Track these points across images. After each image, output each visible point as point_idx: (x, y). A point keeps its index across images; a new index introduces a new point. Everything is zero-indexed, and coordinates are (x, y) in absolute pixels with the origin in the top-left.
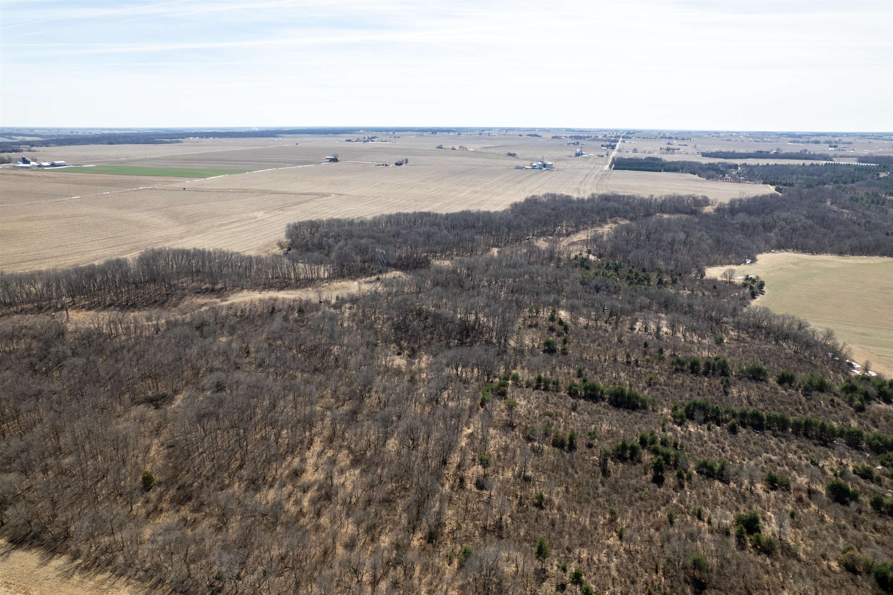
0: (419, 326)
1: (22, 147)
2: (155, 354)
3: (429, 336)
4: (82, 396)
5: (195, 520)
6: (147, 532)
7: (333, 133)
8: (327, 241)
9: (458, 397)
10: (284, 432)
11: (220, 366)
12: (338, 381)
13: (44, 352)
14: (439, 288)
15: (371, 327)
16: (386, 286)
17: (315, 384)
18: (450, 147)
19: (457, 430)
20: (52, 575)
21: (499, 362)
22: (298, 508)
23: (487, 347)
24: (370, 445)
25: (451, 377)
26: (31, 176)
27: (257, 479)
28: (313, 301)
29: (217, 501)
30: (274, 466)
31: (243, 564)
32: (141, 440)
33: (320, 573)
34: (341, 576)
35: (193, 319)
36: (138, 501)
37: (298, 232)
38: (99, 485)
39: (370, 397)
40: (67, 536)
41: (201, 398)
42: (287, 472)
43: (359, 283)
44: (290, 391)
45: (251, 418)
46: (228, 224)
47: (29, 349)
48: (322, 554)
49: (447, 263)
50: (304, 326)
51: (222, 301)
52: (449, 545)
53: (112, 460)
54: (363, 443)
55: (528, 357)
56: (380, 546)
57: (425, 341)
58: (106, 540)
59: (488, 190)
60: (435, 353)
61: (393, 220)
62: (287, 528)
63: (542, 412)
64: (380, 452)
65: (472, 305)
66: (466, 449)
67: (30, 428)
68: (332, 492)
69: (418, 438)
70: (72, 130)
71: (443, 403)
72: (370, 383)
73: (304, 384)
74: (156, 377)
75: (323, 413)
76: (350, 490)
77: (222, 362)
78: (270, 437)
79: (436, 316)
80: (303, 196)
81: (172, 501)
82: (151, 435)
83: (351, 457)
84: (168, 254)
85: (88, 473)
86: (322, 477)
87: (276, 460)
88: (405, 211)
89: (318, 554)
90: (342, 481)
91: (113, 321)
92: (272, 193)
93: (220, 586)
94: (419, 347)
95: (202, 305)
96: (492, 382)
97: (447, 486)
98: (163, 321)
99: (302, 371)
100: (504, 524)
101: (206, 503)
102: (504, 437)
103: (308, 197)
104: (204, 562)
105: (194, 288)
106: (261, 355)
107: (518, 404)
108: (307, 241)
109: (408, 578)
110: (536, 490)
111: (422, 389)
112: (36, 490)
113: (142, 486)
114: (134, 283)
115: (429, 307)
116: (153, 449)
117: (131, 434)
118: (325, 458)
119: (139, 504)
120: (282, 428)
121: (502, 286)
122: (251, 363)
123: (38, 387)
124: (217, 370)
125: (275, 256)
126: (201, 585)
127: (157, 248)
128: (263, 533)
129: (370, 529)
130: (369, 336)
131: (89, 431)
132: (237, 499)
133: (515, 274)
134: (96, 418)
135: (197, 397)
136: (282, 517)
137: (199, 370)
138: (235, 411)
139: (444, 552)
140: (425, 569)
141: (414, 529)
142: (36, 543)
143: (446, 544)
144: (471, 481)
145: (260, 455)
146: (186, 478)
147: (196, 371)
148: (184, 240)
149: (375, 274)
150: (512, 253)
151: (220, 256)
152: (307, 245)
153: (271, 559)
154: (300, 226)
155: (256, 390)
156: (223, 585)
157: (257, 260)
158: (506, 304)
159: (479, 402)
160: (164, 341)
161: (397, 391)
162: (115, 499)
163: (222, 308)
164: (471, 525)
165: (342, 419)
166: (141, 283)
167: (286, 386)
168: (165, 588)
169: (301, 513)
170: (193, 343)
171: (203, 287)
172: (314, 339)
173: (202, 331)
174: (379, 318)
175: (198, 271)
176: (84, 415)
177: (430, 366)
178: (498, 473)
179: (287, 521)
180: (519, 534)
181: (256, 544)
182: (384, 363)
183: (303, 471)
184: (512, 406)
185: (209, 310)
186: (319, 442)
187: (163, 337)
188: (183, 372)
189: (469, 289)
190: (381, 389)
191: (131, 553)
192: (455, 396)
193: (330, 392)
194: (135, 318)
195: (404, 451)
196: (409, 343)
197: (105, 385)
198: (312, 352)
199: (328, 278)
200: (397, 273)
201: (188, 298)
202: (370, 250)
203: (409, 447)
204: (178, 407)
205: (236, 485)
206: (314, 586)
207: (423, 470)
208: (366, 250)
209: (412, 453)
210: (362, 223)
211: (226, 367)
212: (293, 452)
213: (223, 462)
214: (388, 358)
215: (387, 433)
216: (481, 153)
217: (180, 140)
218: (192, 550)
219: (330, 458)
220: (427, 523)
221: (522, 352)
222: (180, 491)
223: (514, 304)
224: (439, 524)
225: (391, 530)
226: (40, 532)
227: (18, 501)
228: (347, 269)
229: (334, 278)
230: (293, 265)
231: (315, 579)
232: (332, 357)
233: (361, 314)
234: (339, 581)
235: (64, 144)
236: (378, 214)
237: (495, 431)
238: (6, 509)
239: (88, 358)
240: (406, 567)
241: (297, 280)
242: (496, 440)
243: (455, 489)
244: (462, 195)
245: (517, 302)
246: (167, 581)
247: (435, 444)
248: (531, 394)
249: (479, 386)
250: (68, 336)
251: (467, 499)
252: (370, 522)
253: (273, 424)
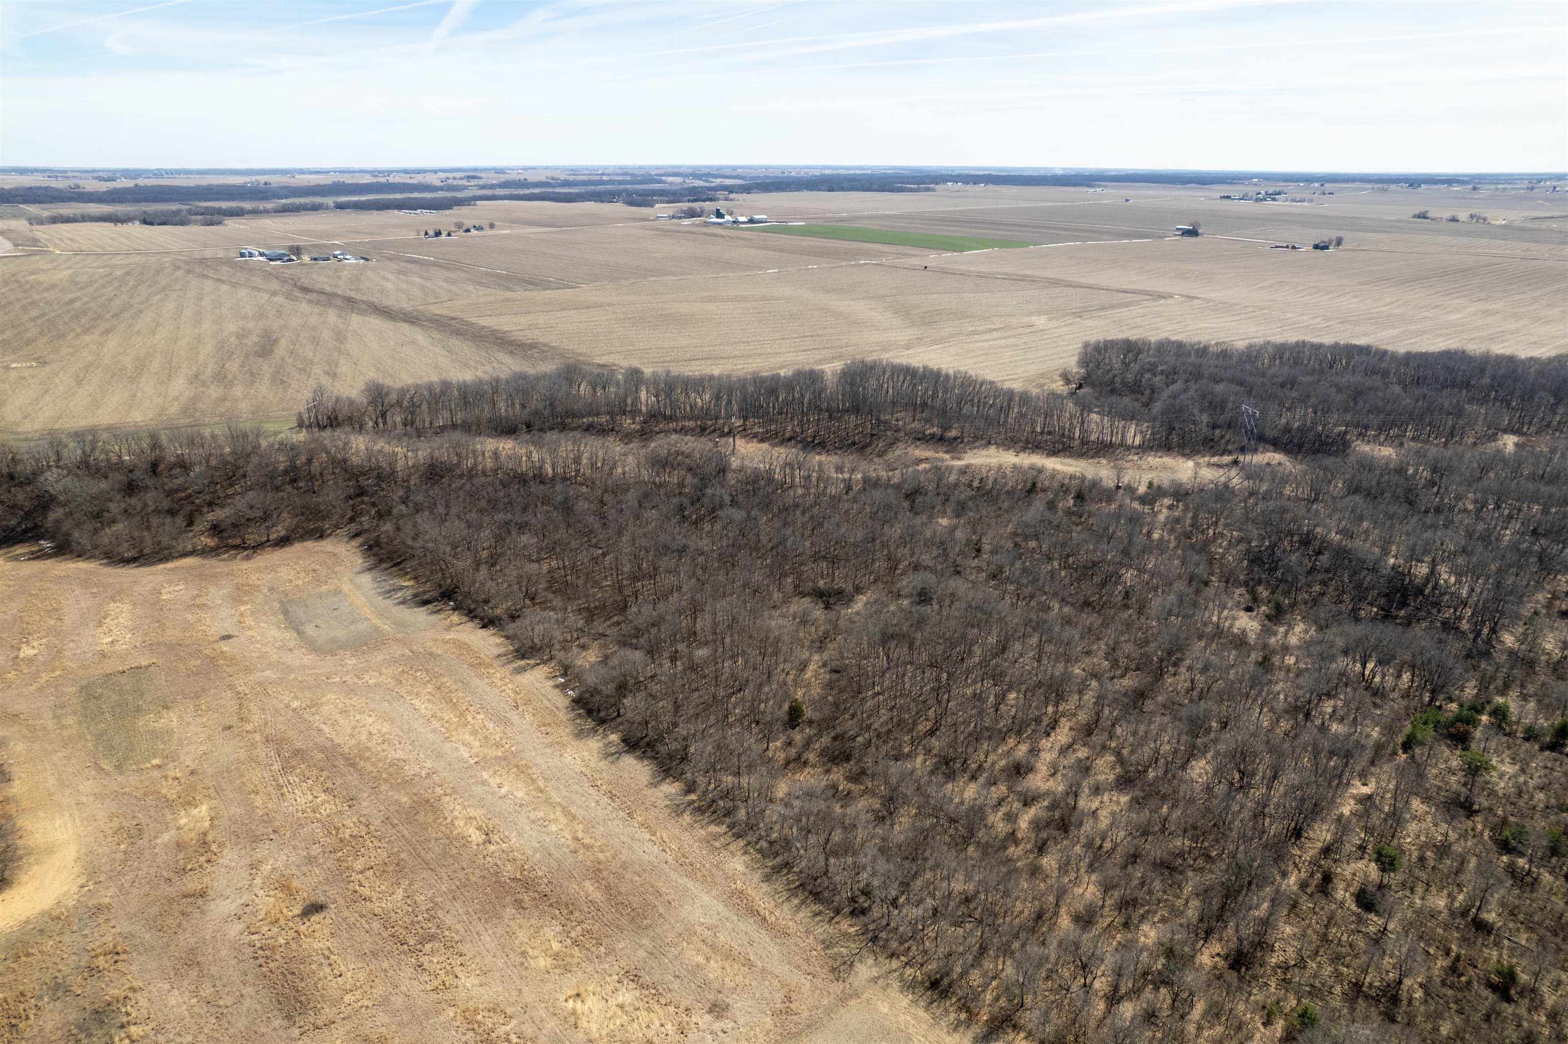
0: (1300, 564)
1: (720, 194)
2: (838, 525)
3: (1317, 588)
4: (733, 566)
5: (848, 793)
6: (782, 789)
7: (1199, 183)
8: (1150, 379)
9: (1355, 719)
10: (1013, 695)
11: (931, 563)
12: (1122, 633)
13: (699, 493)
14: (1358, 499)
15: (1203, 548)
16: (1248, 477)
17: (1080, 627)
18: (1448, 215)
19: (1338, 781)
20: (661, 803)
21: (1466, 671)
22: (1009, 828)
23: (1443, 636)
24: (1157, 759)
25: (1348, 678)
26: (722, 236)
27: (954, 760)
28: (1104, 484)
29: (886, 774)
30: (985, 747)
31: (905, 886)
32: (797, 650)
33: (1023, 946)
34: (1057, 964)
35: (904, 481)
36: (778, 739)
37: (1100, 358)
38: (733, 699)
39: (1175, 675)
40: (684, 759)
41: (892, 608)
42: (1003, 763)
43: (1197, 464)
44: (1034, 629)
45: (963, 659)
46: (985, 332)
47: (681, 485)
48: (1033, 916)
49: (1387, 452)
50: (1081, 523)
51: (953, 458)
52: (1273, 990)
53: (754, 669)
54: (1146, 752)
55: (1543, 678)
56: (1137, 941)
57: (1306, 596)
58: (728, 780)
59: (1522, 310)
60: (1323, 622)
61: (1287, 355)
62: (985, 854)
63: (1553, 801)
64: (1174, 777)
65: (1427, 543)
66: (1349, 822)
67: (663, 596)
68: (1073, 819)
69: (1253, 774)
70: (783, 169)
71: (1318, 722)
72: (1180, 649)
73: (1062, 624)
74: (834, 561)
75: (1084, 681)
76: (1104, 826)
77: (935, 558)
78: (988, 698)
79: (1341, 553)
80: (1122, 295)
81: (823, 753)
82: (811, 647)
83: (1118, 770)
84: (884, 372)
85: (723, 678)
86: (1061, 788)
87: (990, 738)
88: (1316, 340)
89: (1026, 913)
90: (1095, 805)
91: (790, 464)
92: (1067, 286)
93: (866, 905)
94: (1293, 606)
95: (921, 461)
96: (1440, 707)
97: (1292, 880)
98: (859, 476)
99: (1063, 600)
100: (1404, 995)
101: (869, 772)
102: (1445, 826)
103: (1130, 297)
104: (850, 860)
105: (913, 431)
106: (998, 559)
107: (1495, 768)
108: (1115, 376)
109: (1177, 1016)
110: (1500, 955)
111: (1281, 684)
112: (660, 682)
113: (786, 719)
114: (828, 410)
115: (1330, 531)
116: (811, 668)
117: (786, 637)
118: (1071, 759)
119: (778, 744)
120: (1010, 687)
121: (1510, 517)
122: (979, 569)
123: (684, 541)
124: (925, 568)
125: (1054, 395)
126: (839, 892)
127: (870, 358)
128: (945, 848)
129: (1125, 905)
130: (1197, 565)
131: (734, 619)
132: (916, 781)
133: (1551, 496)
134: (745, 602)
135: (887, 606)
136: (980, 834)
137: (898, 562)
138: (941, 641)
139: (1258, 998)
140: (1214, 1013)
141: (1208, 933)
142: (650, 753)
143: (1266, 984)
144: (1348, 885)
145: (966, 723)
146: (848, 725)
147: (893, 563)
148: (911, 351)
149: (1230, 453)
150: (1553, 451)
151: (962, 384)
152: (1112, 382)
153: (950, 894)
154: (1106, 348)
155: (979, 615)
156: (870, 906)
157: (1021, 398)
158: (1512, 557)
159: (1400, 739)
160: (855, 506)
161: (1231, 677)
162: (749, 726)
163: (950, 469)
164: (1328, 970)
165: (1116, 700)
166: (838, 411)
167: (1031, 621)
168: (791, 877)
169: (1012, 837)
170: (896, 518)
171: (928, 432)
172: (1095, 551)
173: (913, 502)
174: (1222, 535)
175: (924, 405)
176: (731, 595)
177: (1307, 645)
178: (1412, 890)
179: (987, 843)
180: (1436, 1029)
181: (931, 862)
182: (1215, 619)
183: (1031, 769)
184: (1477, 769)
185: (930, 470)
186: (1067, 728)
187: (855, 500)
188: (874, 561)
189: (1426, 512)
190: (1200, 665)
191: (757, 810)
192: (1348, 715)
193: (1103, 647)
194: (820, 464)
195: (1221, 789)
196: (1273, 593)
197: (763, 557)
198: (1086, 570)
199: (1139, 447)
200: (1276, 457)
201: (901, 445)
202: (1230, 405)
203: (1232, 784)
204: (858, 613)
205: (920, 759)
206: (1008, 962)
207: (1249, 834)
208: (1222, 404)
209: (1234, 797)
210: (1224, 354)
211: (939, 567)
212: (1019, 733)
213: (907, 716)
214: (1225, 613)
215: (1194, 746)
216: (1522, 229)
217: (932, 186)
218: (837, 836)
219: (1080, 760)
220: (1237, 931)
221: (1530, 664)
222: (837, 743)
223: (1533, 560)
224: (1260, 943)
225: (1163, 920)
226: (656, 740)
227: (639, 690)
228: (1178, 435)
229: (1151, 448)
230: (1082, 415)
231: (1012, 953)
232: (1120, 588)
233: (1188, 521)
234: (1051, 971)
235: (770, 191)
236: (1259, 341)
237: (1424, 807)
238: (625, 697)
239: (749, 513)
240: (1177, 995)
241: (1084, 442)
242: (1424, 826)
243: (1309, 891)
244: (1453, 317)
245: (1541, 557)
246: (795, 869)
247: (1286, 794)
248: (1533, 757)
249: (1407, 708)
250: (729, 475)
251: (1331, 918)
252: (1128, 892)
253: (997, 677)
